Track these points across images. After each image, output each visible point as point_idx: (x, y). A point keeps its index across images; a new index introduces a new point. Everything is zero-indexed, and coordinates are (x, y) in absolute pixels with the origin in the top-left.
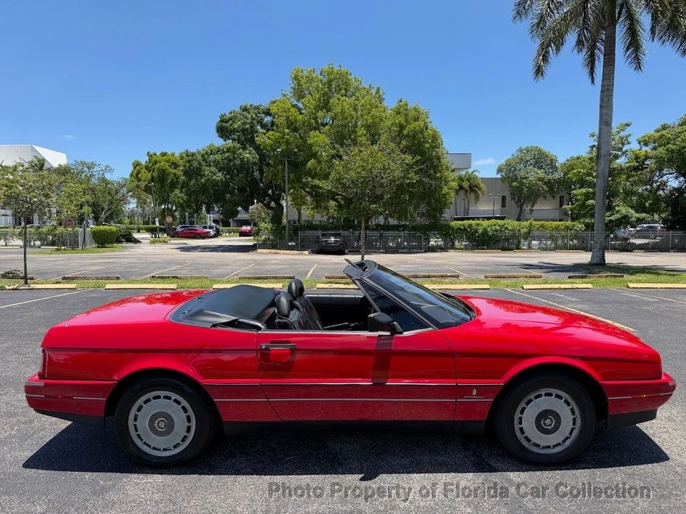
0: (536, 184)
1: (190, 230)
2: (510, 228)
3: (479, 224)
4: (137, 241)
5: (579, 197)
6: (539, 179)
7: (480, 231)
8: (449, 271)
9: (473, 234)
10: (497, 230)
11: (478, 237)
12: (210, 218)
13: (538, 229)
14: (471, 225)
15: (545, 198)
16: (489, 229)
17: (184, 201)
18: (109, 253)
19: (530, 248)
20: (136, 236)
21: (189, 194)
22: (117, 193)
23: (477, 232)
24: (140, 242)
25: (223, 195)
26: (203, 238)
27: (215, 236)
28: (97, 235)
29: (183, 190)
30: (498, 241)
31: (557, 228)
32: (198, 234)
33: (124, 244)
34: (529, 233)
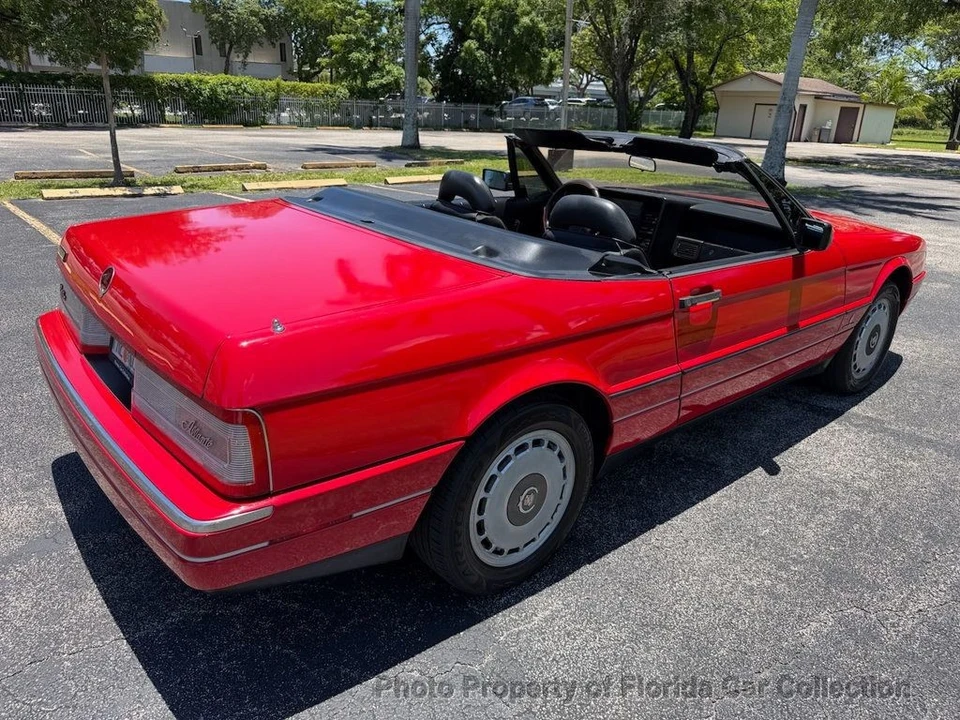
0: (249, 21)
2: (250, 89)
3: (201, 81)
5: (335, 47)
6: (253, 13)
7: (206, 92)
8: (228, 160)
9: (195, 99)
10: (230, 92)
11: (204, 102)
13: (288, 93)
14: (189, 81)
15: (261, 44)
16: (219, 90)
19: (279, 123)
23: (201, 94)
30: (234, 110)
31: (313, 93)
34: (277, 99)
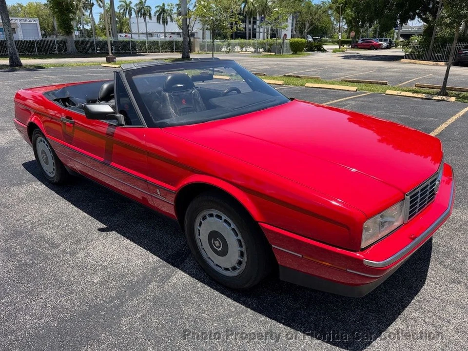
1: (367, 42)
4: (324, 51)
12: (397, 33)
17: (353, 18)
18: (295, 58)
20: (325, 47)
21: (357, 12)
22: (315, 14)
24: (326, 51)
25: (382, 11)
26: (376, 49)
27: (387, 48)
28: (293, 45)
29: (353, 9)
32: (373, 46)
33: (316, 53)
